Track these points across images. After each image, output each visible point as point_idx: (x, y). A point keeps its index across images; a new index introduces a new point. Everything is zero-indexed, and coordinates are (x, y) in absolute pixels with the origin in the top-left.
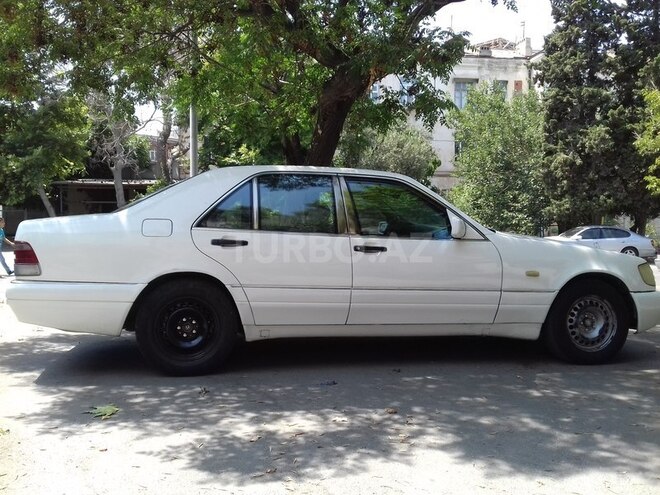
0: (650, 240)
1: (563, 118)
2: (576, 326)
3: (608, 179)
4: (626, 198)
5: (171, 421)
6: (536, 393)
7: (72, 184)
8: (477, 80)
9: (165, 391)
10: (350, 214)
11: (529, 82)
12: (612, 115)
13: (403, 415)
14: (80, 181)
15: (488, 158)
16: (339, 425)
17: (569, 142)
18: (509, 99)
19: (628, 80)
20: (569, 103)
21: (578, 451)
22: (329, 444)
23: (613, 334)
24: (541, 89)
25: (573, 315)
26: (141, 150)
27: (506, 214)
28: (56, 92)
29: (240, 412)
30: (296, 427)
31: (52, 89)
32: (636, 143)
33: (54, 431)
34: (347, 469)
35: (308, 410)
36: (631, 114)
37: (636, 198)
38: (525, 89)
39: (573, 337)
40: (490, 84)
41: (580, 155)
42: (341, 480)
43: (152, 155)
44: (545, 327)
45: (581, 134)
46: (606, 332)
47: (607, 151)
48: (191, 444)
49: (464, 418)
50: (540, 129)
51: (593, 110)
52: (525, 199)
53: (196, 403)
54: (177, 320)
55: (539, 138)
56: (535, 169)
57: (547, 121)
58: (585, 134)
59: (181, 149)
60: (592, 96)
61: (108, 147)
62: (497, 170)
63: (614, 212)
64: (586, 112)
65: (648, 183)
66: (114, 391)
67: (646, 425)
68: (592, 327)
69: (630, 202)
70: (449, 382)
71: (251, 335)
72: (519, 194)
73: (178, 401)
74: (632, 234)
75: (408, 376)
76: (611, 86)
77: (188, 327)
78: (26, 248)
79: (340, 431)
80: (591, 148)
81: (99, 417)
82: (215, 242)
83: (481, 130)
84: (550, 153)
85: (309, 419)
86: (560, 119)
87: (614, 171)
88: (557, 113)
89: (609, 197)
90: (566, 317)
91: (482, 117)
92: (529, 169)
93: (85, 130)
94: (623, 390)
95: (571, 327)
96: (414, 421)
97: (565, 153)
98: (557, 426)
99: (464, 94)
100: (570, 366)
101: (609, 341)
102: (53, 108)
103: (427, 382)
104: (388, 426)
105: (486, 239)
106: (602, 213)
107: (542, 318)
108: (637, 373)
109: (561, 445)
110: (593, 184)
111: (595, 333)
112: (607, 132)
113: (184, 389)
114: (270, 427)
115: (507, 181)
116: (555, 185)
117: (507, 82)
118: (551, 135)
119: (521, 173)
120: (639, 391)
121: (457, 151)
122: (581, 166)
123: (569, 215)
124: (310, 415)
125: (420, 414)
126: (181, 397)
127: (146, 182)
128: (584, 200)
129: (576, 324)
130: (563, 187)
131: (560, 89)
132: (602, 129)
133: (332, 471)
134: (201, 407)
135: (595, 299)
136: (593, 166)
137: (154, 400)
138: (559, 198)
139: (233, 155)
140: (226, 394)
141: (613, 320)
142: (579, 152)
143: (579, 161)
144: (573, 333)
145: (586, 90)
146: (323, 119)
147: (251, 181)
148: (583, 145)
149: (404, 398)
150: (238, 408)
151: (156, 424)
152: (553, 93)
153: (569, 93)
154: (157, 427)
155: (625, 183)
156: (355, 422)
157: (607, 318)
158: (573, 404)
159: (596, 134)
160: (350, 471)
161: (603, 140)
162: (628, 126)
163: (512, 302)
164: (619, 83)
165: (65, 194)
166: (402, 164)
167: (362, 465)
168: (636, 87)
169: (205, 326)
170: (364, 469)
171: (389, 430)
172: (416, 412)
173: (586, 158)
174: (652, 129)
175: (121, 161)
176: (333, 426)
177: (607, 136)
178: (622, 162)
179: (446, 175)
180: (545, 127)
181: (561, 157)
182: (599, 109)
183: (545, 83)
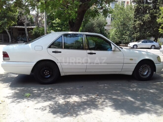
0: (158, 44)
1: (139, 12)
2: (141, 72)
3: (149, 28)
4: (153, 33)
5: (44, 98)
6: (131, 90)
7: (14, 28)
8: (117, 1)
9: (42, 89)
10: (86, 43)
11: (131, 2)
12: (151, 12)
13: (100, 96)
14: (16, 27)
15: (119, 22)
16: (85, 99)
17: (140, 18)
18: (125, 7)
19: (156, 2)
20: (141, 8)
21: (142, 107)
22: (82, 105)
23: (150, 74)
24: (134, 4)
25: (140, 69)
26: (31, 18)
27: (124, 36)
28: (9, 3)
29: (60, 95)
30: (74, 100)
31: (8, 3)
32: (157, 20)
33: (15, 101)
34: (87, 112)
35: (77, 95)
36: (156, 11)
37: (156, 33)
38: (129, 4)
39: (140, 74)
40: (121, 2)
41: (143, 22)
42: (86, 116)
43: (34, 20)
44: (133, 72)
45: (143, 16)
46: (148, 73)
47: (149, 21)
48: (49, 105)
49: (114, 97)
50: (133, 15)
51: (147, 10)
52: (128, 33)
53: (50, 93)
54: (44, 71)
55: (132, 17)
56: (131, 25)
57: (135, 13)
58: (144, 16)
59: (41, 18)
60: (146, 7)
61: (23, 18)
62: (121, 25)
63: (150, 36)
64: (144, 10)
65: (159, 30)
66: (29, 89)
67: (158, 99)
68: (145, 72)
69: (154, 34)
70: (110, 86)
71: (62, 74)
72: (127, 31)
73: (45, 92)
74: (154, 42)
75: (101, 85)
76: (151, 4)
77: (47, 73)
78: (6, 53)
79: (85, 101)
80: (145, 20)
81: (26, 97)
82: (53, 52)
83: (118, 15)
84: (135, 21)
85: (77, 98)
86: (138, 12)
87: (151, 26)
88: (137, 11)
89: (149, 32)
90: (139, 69)
91: (118, 11)
92: (130, 25)
93: (17, 13)
94: (152, 89)
95: (140, 72)
96: (102, 98)
97: (139, 21)
98: (136, 99)
99: (114, 5)
100: (139, 81)
101: (149, 75)
102: (9, 8)
103: (105, 86)
104: (96, 99)
105: (120, 51)
106: (147, 36)
107: (133, 70)
108: (155, 84)
109: (137, 105)
110: (145, 29)
111: (146, 73)
112: (150, 16)
113: (46, 88)
114: (68, 100)
115: (124, 28)
116: (136, 29)
117: (125, 2)
118: (136, 16)
119: (128, 26)
120: (156, 89)
121: (112, 20)
122: (143, 24)
123: (139, 37)
124: (77, 96)
125: (104, 96)
126: (46, 91)
127: (33, 27)
128: (143, 33)
129: (141, 71)
130: (138, 30)
131: (139, 4)
132: (148, 15)
133: (84, 113)
134: (51, 94)
135: (146, 65)
136: (146, 25)
137: (39, 92)
138: (137, 33)
139: (55, 20)
140: (57, 90)
141: (150, 70)
142: (142, 21)
143: (142, 23)
144: (140, 73)
145: (145, 5)
146: (79, 15)
147: (62, 36)
148: (143, 19)
149: (100, 91)
150: (60, 94)
151: (40, 99)
152: (137, 5)
153: (141, 5)
154: (41, 100)
155: (153, 29)
156: (88, 98)
157: (149, 70)
158: (140, 93)
159: (147, 17)
160: (88, 113)
161: (149, 18)
162: (155, 15)
163: (126, 66)
164: (153, 3)
165: (12, 30)
166: (98, 24)
167: (91, 111)
168: (157, 4)
169: (51, 73)
170: (91, 112)
171: (97, 101)
172: (103, 96)
173: (144, 22)
174: (161, 17)
175: (26, 22)
176: (83, 99)
177: (150, 17)
178: (153, 24)
179: (109, 26)
180: (134, 14)
181: (138, 22)
182: (148, 10)
183: (135, 3)
